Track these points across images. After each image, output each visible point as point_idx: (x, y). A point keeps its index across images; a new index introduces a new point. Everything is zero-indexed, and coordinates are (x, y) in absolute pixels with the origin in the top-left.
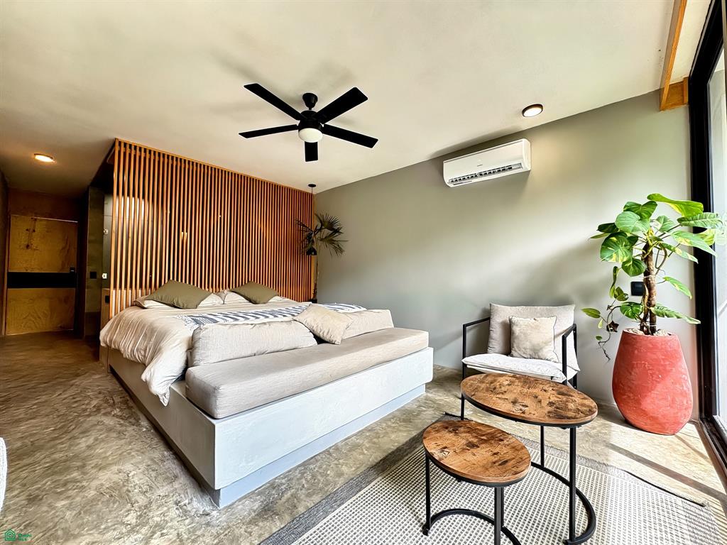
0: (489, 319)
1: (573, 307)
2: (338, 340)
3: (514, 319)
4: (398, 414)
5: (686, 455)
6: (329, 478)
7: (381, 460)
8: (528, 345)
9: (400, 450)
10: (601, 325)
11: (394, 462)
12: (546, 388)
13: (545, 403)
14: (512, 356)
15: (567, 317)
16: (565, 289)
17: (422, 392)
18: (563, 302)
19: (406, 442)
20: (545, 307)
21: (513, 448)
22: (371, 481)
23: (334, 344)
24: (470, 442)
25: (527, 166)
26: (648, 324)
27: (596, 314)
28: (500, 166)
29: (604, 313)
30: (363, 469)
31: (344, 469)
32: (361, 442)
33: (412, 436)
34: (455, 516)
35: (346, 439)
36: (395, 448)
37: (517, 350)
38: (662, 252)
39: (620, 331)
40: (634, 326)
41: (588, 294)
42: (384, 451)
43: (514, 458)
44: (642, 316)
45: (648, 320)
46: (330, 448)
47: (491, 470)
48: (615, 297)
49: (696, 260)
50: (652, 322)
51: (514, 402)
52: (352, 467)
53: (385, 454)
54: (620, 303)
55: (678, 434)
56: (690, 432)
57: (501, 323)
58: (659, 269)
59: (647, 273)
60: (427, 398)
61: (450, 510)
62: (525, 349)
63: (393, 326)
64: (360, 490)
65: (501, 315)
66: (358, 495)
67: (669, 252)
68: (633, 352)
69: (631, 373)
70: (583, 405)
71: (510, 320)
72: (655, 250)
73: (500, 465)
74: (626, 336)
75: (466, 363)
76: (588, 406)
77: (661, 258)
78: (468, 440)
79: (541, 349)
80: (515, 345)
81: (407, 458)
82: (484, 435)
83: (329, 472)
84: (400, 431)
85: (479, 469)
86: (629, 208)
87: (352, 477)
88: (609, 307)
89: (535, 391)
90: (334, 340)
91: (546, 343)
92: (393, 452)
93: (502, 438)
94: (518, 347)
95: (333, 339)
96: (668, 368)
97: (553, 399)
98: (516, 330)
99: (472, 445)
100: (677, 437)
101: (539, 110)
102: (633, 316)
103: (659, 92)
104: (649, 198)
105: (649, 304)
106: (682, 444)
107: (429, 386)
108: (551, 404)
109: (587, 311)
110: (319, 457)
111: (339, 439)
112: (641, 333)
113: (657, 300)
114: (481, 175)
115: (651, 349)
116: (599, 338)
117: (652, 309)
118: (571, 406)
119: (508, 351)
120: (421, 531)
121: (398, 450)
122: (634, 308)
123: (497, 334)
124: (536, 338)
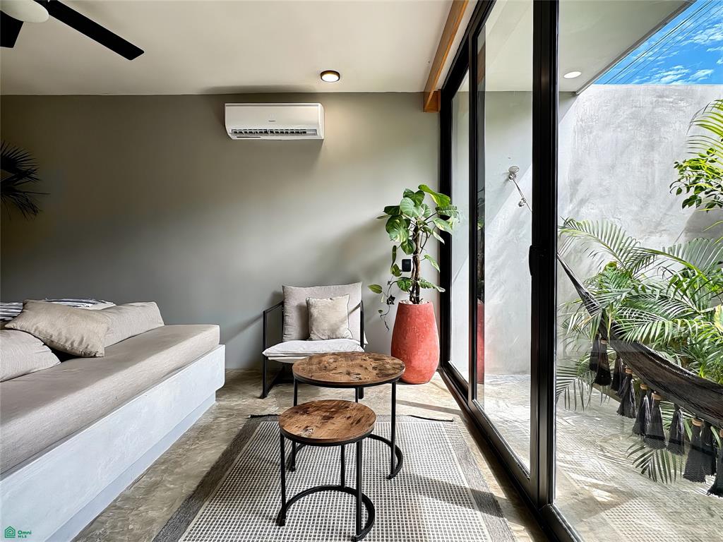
0: (282, 304)
1: (360, 285)
2: (101, 351)
3: (312, 301)
4: (192, 434)
5: (438, 394)
6: (135, 532)
7: (198, 486)
8: (326, 326)
9: (217, 468)
10: (383, 299)
11: (215, 483)
12: (363, 358)
13: (370, 369)
14: (311, 340)
15: (356, 294)
16: (353, 267)
17: (213, 402)
18: (353, 281)
19: (220, 458)
20: (337, 286)
21: (358, 409)
22: (198, 511)
23: (95, 356)
24: (324, 417)
25: (321, 134)
26: (415, 296)
27: (378, 290)
28: (295, 127)
29: (385, 287)
30: (178, 504)
31: (152, 514)
32: (158, 479)
33: (222, 451)
34: (302, 499)
35: (134, 483)
36: (209, 469)
37: (316, 332)
38: (425, 234)
39: (396, 303)
40: (405, 297)
41: (372, 271)
42: (197, 477)
43: (363, 417)
44: (411, 289)
45: (415, 292)
46: (115, 501)
47: (353, 429)
48: (393, 273)
49: (443, 242)
50: (418, 293)
51: (349, 374)
52: (162, 509)
53: (199, 480)
54: (396, 279)
55: (431, 380)
56: (437, 376)
57: (297, 306)
58: (422, 248)
59: (416, 252)
60: (220, 408)
61: (299, 494)
62: (324, 330)
63: (163, 325)
64: (188, 525)
65: (298, 297)
66: (188, 530)
67: (429, 234)
68: (407, 319)
69: (405, 338)
70: (395, 364)
71: (308, 302)
72: (420, 232)
73: (357, 424)
74: (402, 307)
75: (267, 355)
76: (399, 364)
77: (424, 239)
78: (321, 416)
79: (338, 328)
80: (314, 329)
81: (228, 473)
82: (332, 408)
83: (131, 527)
84: (206, 450)
85: (345, 432)
86: (406, 195)
87: (169, 517)
88: (389, 283)
89: (358, 362)
90: (94, 350)
91: (342, 322)
92: (209, 474)
93: (346, 405)
94: (318, 330)
95: (91, 349)
96: (428, 329)
97: (374, 365)
98: (314, 312)
99: (329, 418)
100: (432, 383)
101: (336, 77)
102: (406, 289)
103: (424, 95)
104: (419, 188)
105: (416, 278)
106: (434, 386)
107: (220, 393)
108: (374, 368)
109: (371, 287)
110: (103, 518)
111: (122, 488)
112: (411, 303)
113: (421, 275)
114: (272, 132)
115: (419, 315)
116: (380, 311)
117: (418, 282)
118: (388, 366)
119: (306, 336)
120: (276, 525)
121: (214, 468)
122: (407, 282)
123: (293, 319)
124: (333, 318)
